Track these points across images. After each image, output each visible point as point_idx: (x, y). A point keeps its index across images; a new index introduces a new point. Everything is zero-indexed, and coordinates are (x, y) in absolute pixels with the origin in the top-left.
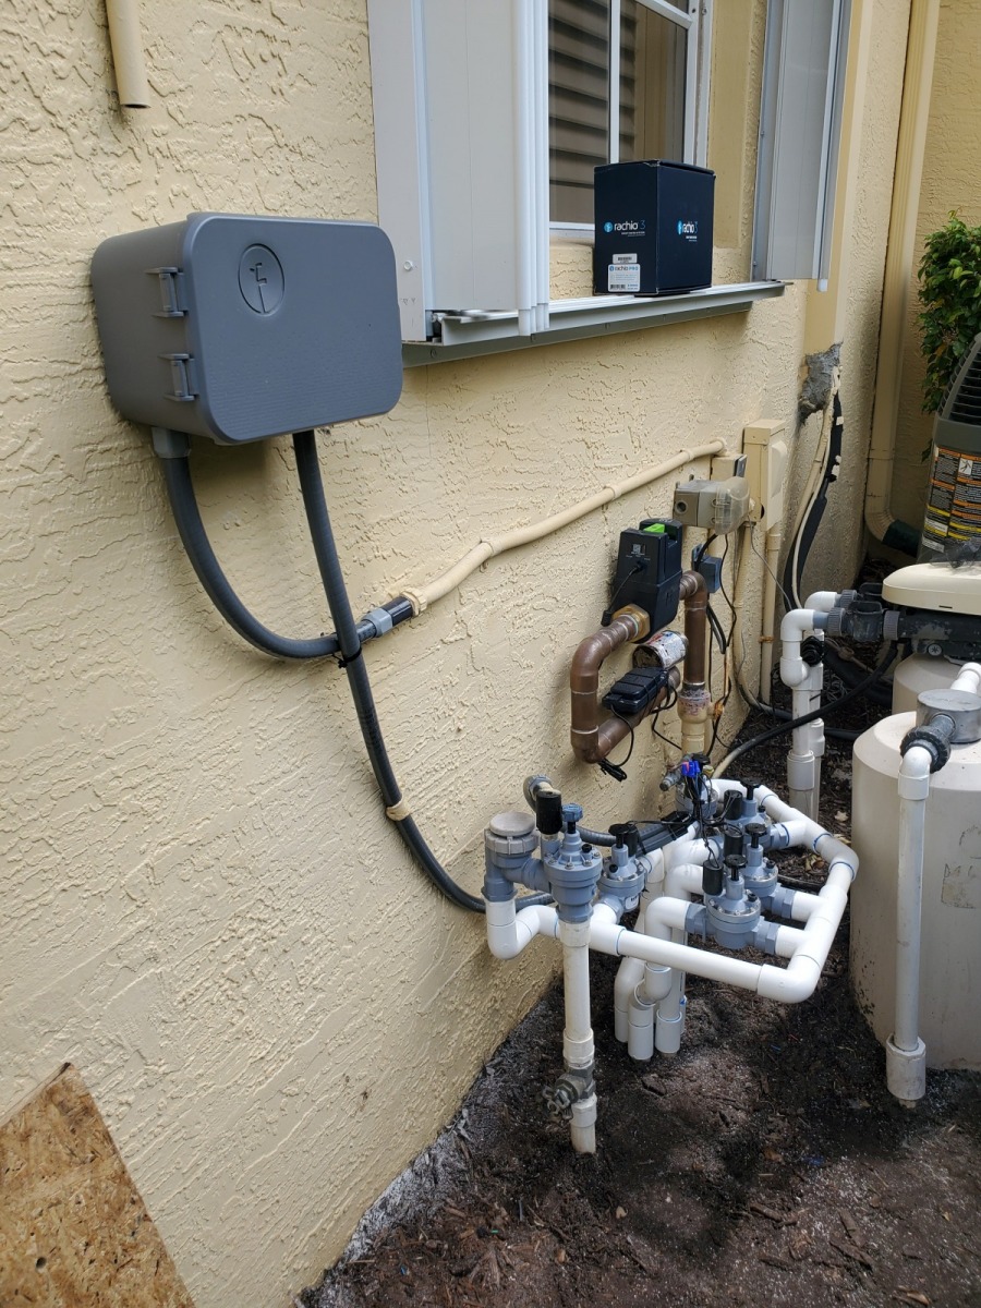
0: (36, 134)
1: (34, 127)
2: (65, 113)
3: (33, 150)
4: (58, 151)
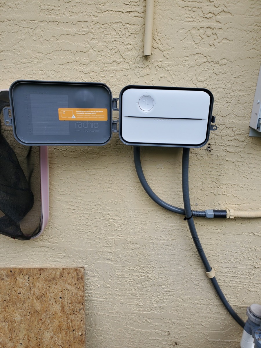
0: (120, 64)
1: (119, 62)
2: (129, 58)
3: (118, 68)
4: (125, 68)
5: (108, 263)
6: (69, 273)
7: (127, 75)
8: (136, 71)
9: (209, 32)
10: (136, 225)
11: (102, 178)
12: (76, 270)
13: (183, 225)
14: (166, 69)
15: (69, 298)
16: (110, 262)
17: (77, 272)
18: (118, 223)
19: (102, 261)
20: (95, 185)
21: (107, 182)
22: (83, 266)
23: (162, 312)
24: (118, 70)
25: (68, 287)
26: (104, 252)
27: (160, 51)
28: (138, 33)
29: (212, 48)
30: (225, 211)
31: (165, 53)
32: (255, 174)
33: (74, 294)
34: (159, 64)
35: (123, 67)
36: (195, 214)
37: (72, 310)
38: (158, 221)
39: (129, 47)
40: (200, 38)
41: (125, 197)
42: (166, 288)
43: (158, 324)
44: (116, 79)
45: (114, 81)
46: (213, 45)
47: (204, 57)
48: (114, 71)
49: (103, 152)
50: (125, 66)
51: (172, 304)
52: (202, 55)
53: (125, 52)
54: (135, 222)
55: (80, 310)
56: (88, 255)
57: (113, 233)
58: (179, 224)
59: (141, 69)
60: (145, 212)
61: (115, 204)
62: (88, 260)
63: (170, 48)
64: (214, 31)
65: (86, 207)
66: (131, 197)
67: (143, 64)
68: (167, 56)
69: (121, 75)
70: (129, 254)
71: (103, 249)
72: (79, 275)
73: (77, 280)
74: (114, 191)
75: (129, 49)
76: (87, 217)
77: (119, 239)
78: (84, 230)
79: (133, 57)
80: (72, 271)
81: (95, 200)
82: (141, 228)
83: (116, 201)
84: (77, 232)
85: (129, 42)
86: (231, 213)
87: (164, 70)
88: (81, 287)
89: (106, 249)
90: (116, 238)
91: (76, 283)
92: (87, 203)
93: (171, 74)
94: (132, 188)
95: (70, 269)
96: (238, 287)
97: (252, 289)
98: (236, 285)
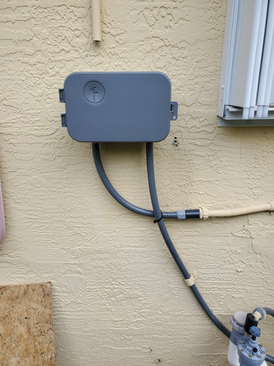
0: (68, 53)
1: (67, 51)
2: (78, 46)
3: (67, 57)
4: (75, 57)
5: (76, 276)
6: (34, 290)
7: (77, 65)
8: (88, 59)
9: (164, 12)
10: (104, 232)
11: (60, 182)
12: (42, 286)
13: (155, 228)
14: (121, 56)
15: (35, 318)
16: (79, 275)
17: (43, 288)
18: (84, 231)
19: (70, 274)
20: (54, 190)
21: (67, 186)
22: (50, 281)
23: (142, 327)
24: (68, 59)
25: (34, 305)
26: (71, 264)
27: (111, 36)
28: (85, 16)
29: (168, 31)
30: (198, 211)
31: (117, 38)
32: (228, 168)
33: (41, 313)
34: (112, 50)
35: (73, 56)
36: (165, 216)
37: (40, 331)
38: (127, 226)
39: (77, 32)
40: (155, 19)
41: (88, 201)
42: (143, 300)
43: (138, 340)
44: (66, 70)
45: (64, 72)
46: (169, 27)
47: (161, 41)
48: (63, 61)
49: (59, 152)
50: (75, 55)
51: (151, 317)
52: (158, 39)
53: (73, 39)
54: (102, 228)
55: (48, 330)
56: (54, 269)
57: (79, 243)
58: (150, 228)
59: (93, 58)
60: (112, 217)
61: (79, 210)
62: (54, 274)
63: (122, 32)
64: (169, 11)
65: (47, 215)
66: (96, 202)
67: (94, 51)
68: (120, 42)
69: (71, 65)
70: (99, 265)
71: (70, 261)
72: (45, 291)
73: (44, 297)
74: (75, 195)
75: (77, 35)
76: (48, 227)
77: (86, 249)
78: (47, 242)
79: (82, 44)
80: (37, 287)
81: (55, 207)
82: (109, 235)
83: (79, 207)
84: (39, 244)
85: (76, 28)
86: (205, 212)
87: (118, 57)
88: (48, 305)
89: (73, 261)
90: (83, 248)
91: (42, 300)
92: (46, 211)
93: (127, 61)
94: (95, 192)
95: (35, 285)
96: (221, 294)
97: (237, 296)
98: (219, 292)
